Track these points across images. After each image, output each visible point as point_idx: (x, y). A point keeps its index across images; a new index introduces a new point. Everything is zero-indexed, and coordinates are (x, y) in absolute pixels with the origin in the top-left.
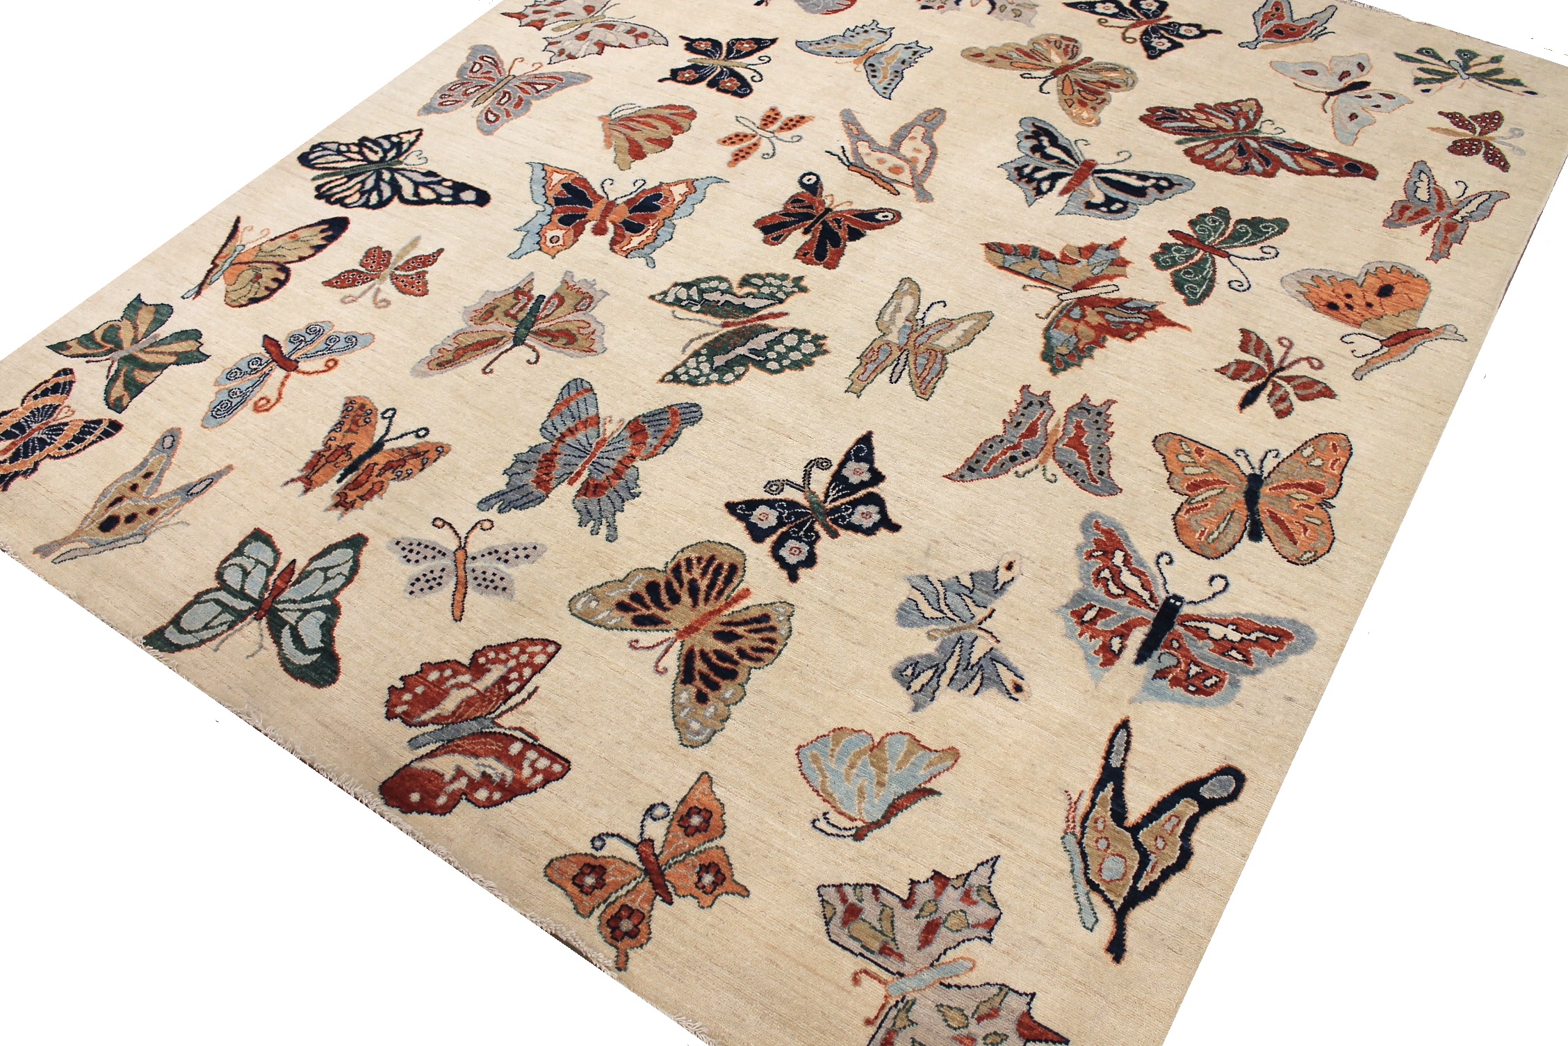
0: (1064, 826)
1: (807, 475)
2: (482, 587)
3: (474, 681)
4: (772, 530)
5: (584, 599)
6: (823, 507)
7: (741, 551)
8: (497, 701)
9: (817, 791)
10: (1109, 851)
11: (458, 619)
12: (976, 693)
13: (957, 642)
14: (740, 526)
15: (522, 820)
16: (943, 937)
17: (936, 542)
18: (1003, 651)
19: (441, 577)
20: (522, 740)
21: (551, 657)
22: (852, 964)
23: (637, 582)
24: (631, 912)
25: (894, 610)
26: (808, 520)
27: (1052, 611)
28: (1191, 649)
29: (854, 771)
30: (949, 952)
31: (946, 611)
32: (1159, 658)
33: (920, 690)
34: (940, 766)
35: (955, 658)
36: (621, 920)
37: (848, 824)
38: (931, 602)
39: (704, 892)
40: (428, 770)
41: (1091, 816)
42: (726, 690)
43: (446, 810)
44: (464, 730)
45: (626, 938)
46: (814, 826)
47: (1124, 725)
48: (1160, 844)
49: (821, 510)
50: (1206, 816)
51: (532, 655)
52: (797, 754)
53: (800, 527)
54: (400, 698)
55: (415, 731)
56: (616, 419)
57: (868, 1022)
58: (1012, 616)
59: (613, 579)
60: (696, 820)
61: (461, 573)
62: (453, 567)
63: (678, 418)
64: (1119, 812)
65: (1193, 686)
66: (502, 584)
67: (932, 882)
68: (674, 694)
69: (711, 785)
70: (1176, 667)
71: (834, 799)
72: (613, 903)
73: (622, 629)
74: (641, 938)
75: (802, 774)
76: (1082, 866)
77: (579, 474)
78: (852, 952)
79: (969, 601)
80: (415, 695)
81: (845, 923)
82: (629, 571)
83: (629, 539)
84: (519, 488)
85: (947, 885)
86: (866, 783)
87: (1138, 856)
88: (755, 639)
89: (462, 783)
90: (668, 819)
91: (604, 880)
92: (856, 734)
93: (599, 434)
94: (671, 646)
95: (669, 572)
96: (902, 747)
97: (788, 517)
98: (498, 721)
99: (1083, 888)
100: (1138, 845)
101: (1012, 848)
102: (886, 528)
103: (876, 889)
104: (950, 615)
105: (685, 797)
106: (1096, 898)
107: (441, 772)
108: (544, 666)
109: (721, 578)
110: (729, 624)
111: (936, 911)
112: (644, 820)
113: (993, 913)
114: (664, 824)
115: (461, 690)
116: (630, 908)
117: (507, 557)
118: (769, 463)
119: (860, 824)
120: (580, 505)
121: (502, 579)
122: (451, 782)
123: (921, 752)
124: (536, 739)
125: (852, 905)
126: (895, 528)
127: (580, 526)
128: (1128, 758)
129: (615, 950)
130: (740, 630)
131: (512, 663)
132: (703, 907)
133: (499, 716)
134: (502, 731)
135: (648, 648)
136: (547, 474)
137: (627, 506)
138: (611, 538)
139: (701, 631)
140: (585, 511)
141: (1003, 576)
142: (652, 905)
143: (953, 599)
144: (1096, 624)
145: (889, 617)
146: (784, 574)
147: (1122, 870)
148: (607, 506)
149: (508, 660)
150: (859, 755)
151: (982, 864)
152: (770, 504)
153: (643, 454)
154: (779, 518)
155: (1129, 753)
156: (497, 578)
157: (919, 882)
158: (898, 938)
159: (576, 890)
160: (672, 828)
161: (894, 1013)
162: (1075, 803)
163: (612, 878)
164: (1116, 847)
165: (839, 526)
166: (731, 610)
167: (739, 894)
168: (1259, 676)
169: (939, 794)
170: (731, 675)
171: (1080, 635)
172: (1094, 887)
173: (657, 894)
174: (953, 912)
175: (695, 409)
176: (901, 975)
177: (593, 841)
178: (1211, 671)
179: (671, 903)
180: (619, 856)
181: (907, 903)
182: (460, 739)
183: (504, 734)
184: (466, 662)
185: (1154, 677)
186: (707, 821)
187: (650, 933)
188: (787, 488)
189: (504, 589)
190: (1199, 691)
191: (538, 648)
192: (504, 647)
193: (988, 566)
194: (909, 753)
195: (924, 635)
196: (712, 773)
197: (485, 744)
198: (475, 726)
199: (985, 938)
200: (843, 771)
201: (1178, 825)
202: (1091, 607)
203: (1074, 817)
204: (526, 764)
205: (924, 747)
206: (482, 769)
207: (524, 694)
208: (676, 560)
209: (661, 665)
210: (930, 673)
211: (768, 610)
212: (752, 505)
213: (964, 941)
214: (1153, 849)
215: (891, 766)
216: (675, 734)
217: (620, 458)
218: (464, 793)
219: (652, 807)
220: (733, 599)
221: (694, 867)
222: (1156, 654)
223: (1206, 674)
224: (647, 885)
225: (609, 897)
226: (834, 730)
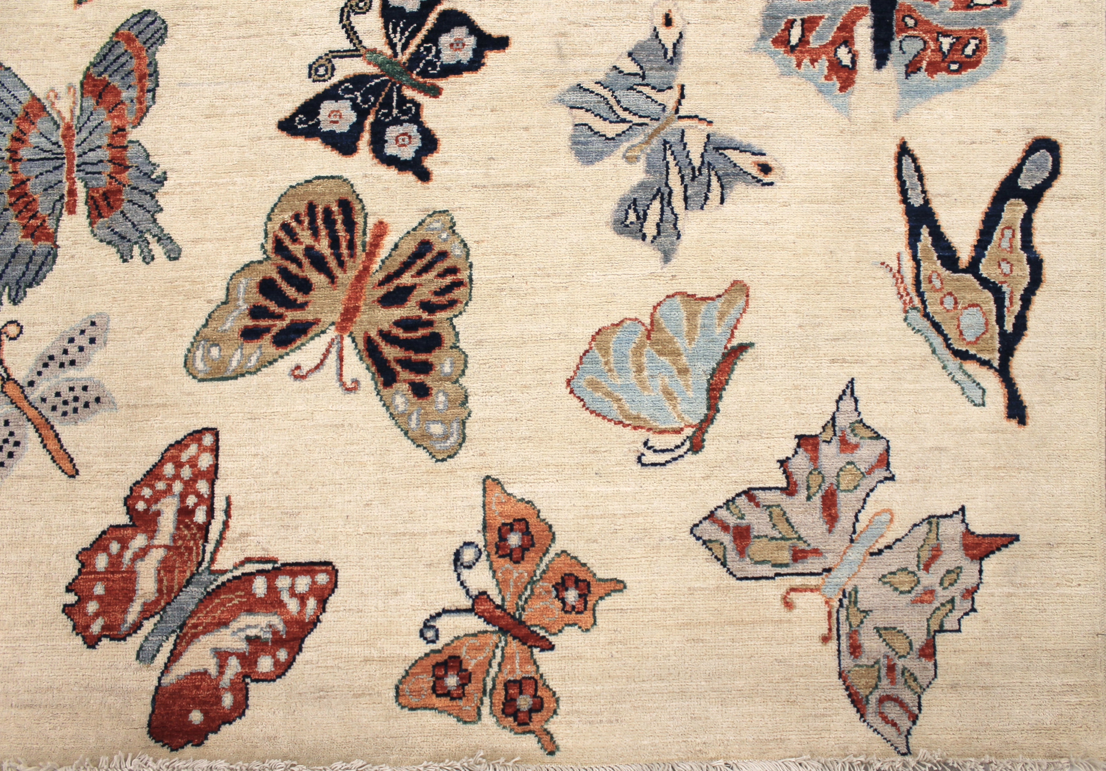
0: (900, 305)
1: (351, 32)
2: (71, 414)
3: (152, 538)
4: (357, 128)
5: (199, 354)
6: (398, 64)
7: (340, 178)
8: (197, 544)
9: (620, 422)
10: (960, 307)
11: (74, 474)
12: (722, 201)
13: (665, 150)
14: (315, 145)
15: (330, 663)
16: (846, 503)
17: (563, 35)
18: (723, 132)
19: (12, 434)
20: (260, 572)
21: (215, 450)
22: (773, 590)
23: (246, 292)
24: (519, 685)
25: (567, 149)
26: (391, 90)
27: (749, 51)
28: (930, 18)
29: (646, 373)
30: (860, 516)
31: (629, 117)
32: (901, 48)
33: (659, 233)
34: (734, 313)
35: (674, 170)
36: (515, 700)
37: (677, 439)
38: (605, 115)
39: (578, 613)
40: (186, 677)
41: (922, 278)
42: (442, 364)
43: (241, 707)
44: (188, 604)
45: (534, 715)
46: (643, 465)
47: (904, 150)
48: (1006, 267)
49: (399, 69)
50: (1038, 210)
51: (193, 462)
52: (572, 392)
53: (387, 104)
54: (86, 614)
55: (135, 641)
56: (62, 89)
57: (825, 639)
58: (708, 83)
59: (213, 306)
60: (514, 540)
61: (32, 413)
62: (16, 411)
63: (138, 43)
64: (948, 257)
65: (955, 63)
66: (90, 395)
67: (801, 451)
68: (387, 406)
69: (503, 489)
70: (924, 50)
71: (645, 420)
72: (494, 687)
73: (271, 363)
74: (549, 704)
75: (592, 412)
76: (940, 339)
77: (72, 192)
78: (767, 578)
79: (647, 90)
80: (99, 598)
81: (742, 552)
82: (225, 285)
83: (196, 241)
84: (13, 256)
85: (818, 444)
86: (667, 380)
87: (990, 295)
88: (431, 281)
89: (234, 666)
90: (484, 557)
91: (466, 670)
92: (620, 328)
93: (55, 123)
94: (341, 350)
95: (273, 256)
96: (679, 312)
97: (365, 100)
98: (216, 567)
99: (953, 363)
100: (985, 283)
101: (862, 362)
102: (491, 49)
103: (749, 493)
104: (636, 120)
105: (484, 519)
106: (971, 367)
107: (200, 669)
108: (216, 467)
109: (339, 226)
110: (388, 279)
111: (823, 481)
112: (459, 575)
113: (879, 447)
114: (483, 564)
115: (147, 558)
116: (515, 681)
117: (70, 357)
118: (293, 41)
119: (689, 432)
120: (104, 233)
121: (85, 388)
122: (221, 673)
123: (703, 307)
124: (274, 561)
125: (737, 527)
126: (502, 43)
127: (125, 261)
128: (927, 188)
129: (532, 736)
130: (407, 279)
131: (178, 487)
132: (587, 630)
133: (213, 560)
134: (229, 576)
135: (317, 367)
136: (34, 216)
137: (162, 200)
138: (174, 254)
139: (363, 308)
140: (116, 238)
141: (668, 37)
142: (535, 663)
143: (629, 99)
144: (808, 43)
145: (568, 162)
146: (410, 177)
147: (983, 321)
148: (138, 216)
149: (170, 487)
150: (638, 351)
151: (841, 398)
152: (331, 94)
153: (130, 118)
154: (355, 107)
155: (925, 181)
156: (78, 392)
157: (788, 458)
158: (803, 533)
159: (444, 702)
160: (495, 565)
161: (843, 613)
162: (899, 272)
163: (473, 662)
164: (964, 298)
165: (433, 76)
166: (378, 260)
167: (615, 591)
168: (1020, 14)
169: (751, 345)
170: (434, 342)
171: (799, 65)
172: (963, 356)
173: (530, 647)
174: (841, 470)
175: (149, 19)
176: (828, 570)
177: (422, 635)
178: (964, 35)
179: (551, 647)
180: (462, 634)
181: (790, 490)
182: (190, 617)
183: (235, 578)
184: (124, 519)
185: (907, 75)
186: (526, 532)
187: (554, 693)
188: (337, 62)
189: (98, 400)
190: (963, 66)
191: (193, 449)
192: (153, 474)
193: (644, 34)
194: (692, 317)
195: (622, 162)
196: (494, 473)
197: (223, 604)
198: (194, 592)
199: (886, 479)
200: (634, 381)
201: (1013, 236)
202: (791, 23)
203: (905, 289)
204: (285, 597)
205: (703, 299)
206: (242, 635)
207: (219, 516)
208: (271, 235)
209: (347, 379)
210: (656, 205)
211: (422, 234)
212: (310, 108)
213: (868, 495)
214: (1002, 279)
215: (681, 343)
216: (422, 454)
217: (106, 141)
218: (246, 676)
219: (457, 555)
220: (371, 245)
221: (549, 592)
222: (895, 45)
223: (960, 42)
224: (514, 645)
225: (485, 685)
226: (593, 338)
